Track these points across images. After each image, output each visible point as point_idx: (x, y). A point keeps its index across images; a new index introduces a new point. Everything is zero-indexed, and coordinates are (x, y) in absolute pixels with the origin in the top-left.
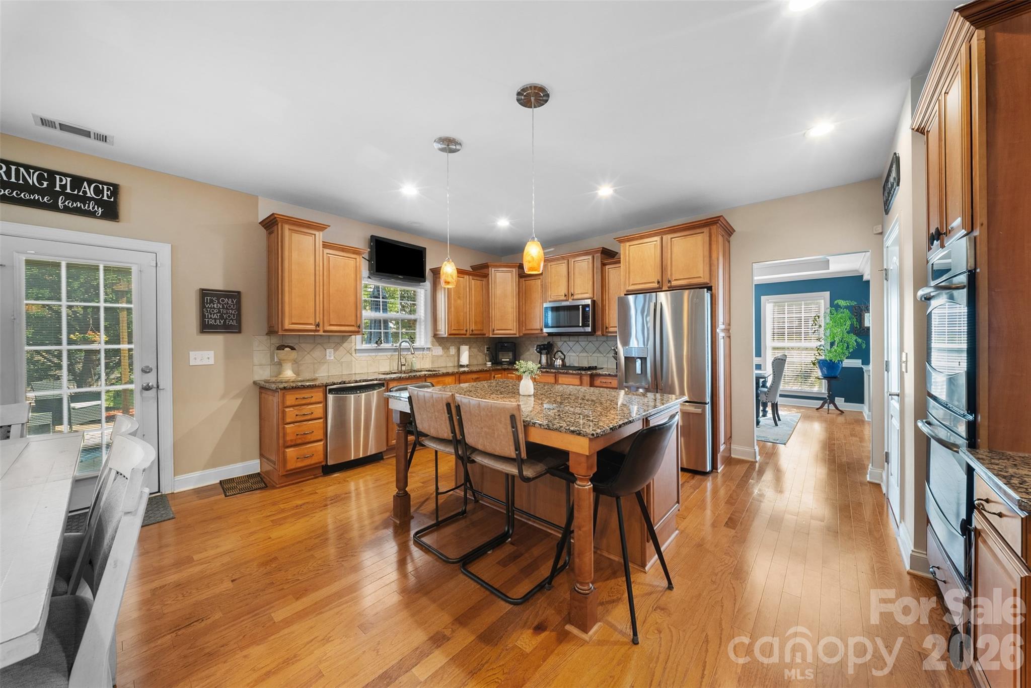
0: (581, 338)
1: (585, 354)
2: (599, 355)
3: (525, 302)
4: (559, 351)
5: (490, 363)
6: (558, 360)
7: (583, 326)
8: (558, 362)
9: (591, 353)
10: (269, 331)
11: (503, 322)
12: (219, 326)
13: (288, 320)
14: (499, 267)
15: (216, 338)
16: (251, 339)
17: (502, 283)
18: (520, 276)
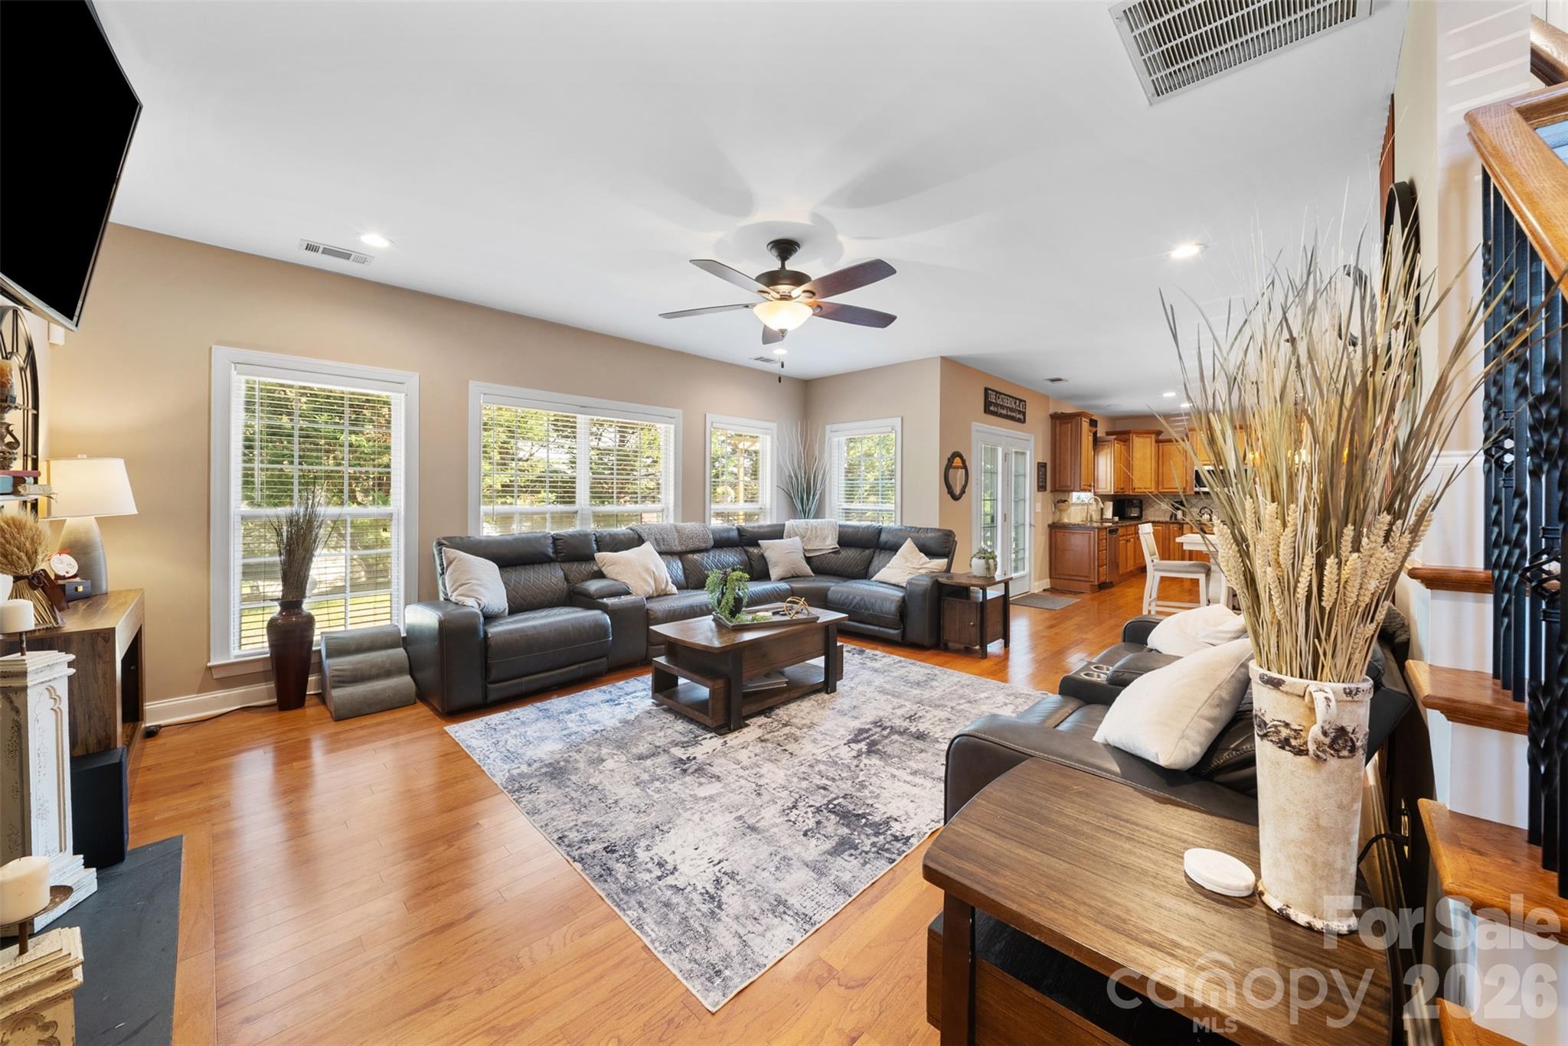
3: (1163, 464)
4: (1206, 507)
5: (1116, 517)
6: (1205, 514)
8: (1206, 517)
10: (1054, 490)
11: (1143, 481)
12: (1041, 487)
13: (1083, 483)
14: (1139, 433)
15: (1040, 494)
16: (1048, 494)
17: (1143, 448)
18: (1158, 441)
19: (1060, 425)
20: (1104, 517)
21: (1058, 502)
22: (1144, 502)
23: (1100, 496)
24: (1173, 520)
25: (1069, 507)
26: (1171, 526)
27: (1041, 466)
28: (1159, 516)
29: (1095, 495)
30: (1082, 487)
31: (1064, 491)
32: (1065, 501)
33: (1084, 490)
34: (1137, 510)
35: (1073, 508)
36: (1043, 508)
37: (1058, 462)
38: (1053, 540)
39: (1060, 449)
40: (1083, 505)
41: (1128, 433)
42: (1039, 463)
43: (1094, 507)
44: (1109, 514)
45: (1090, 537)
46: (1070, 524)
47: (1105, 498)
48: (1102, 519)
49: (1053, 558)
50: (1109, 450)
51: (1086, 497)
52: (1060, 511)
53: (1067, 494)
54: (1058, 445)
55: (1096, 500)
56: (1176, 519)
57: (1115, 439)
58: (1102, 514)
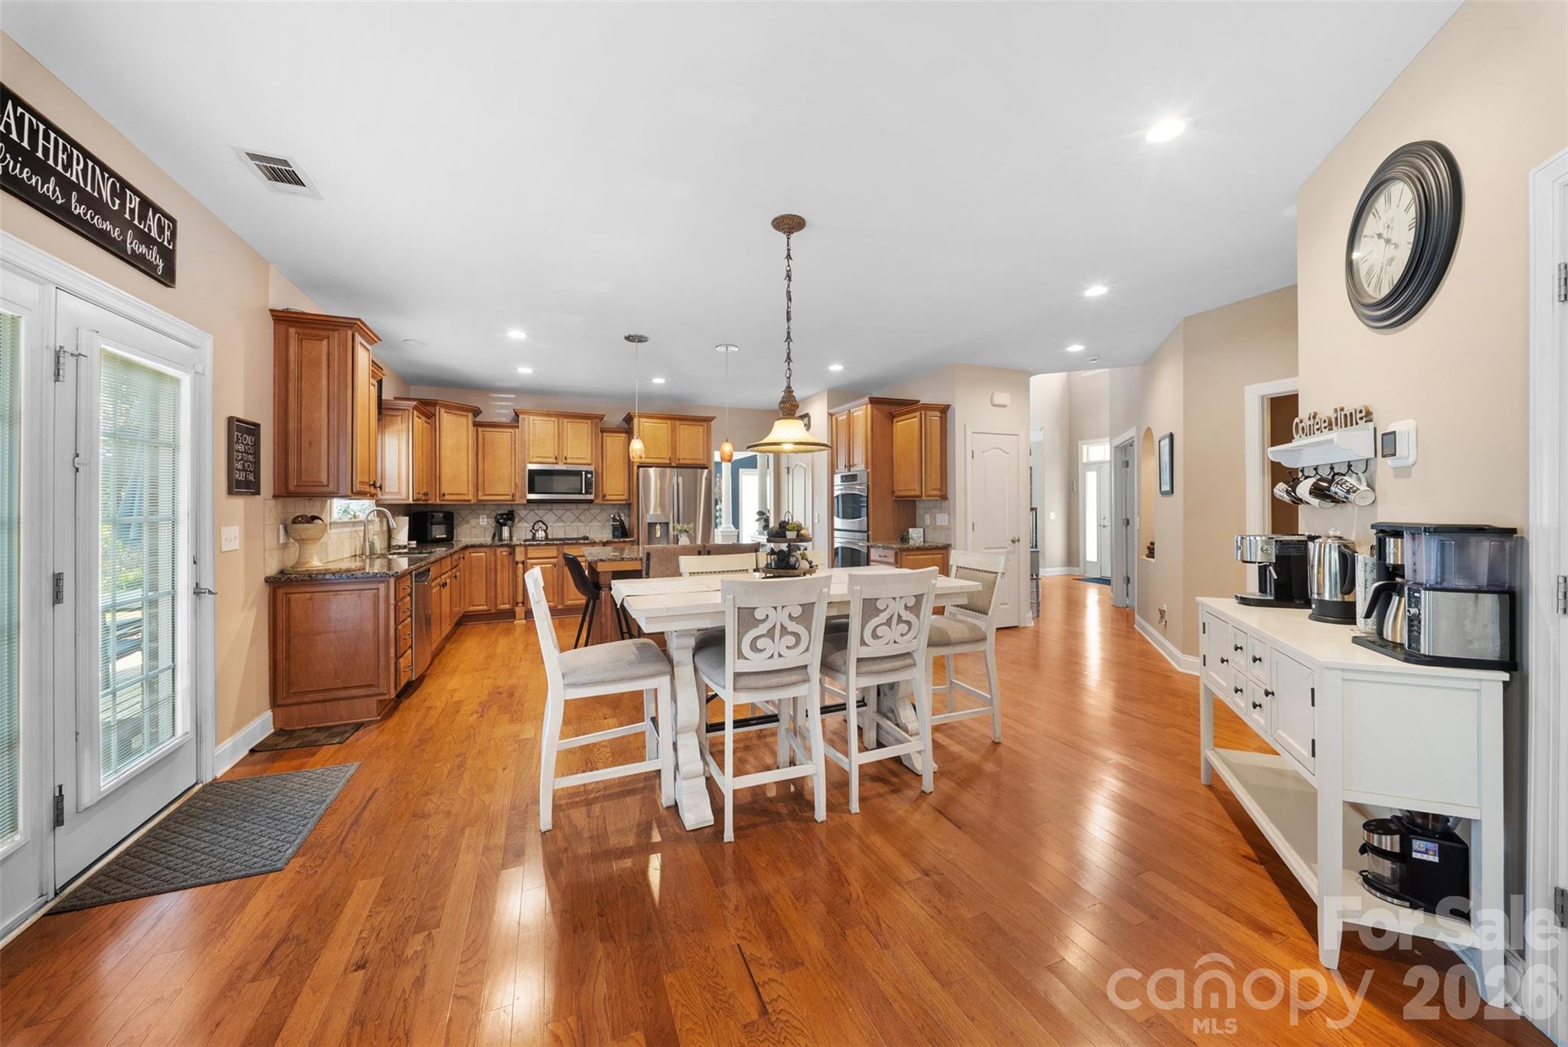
0: (555, 506)
1: (561, 524)
2: (578, 524)
3: (484, 459)
4: (540, 521)
5: (415, 542)
6: (540, 532)
7: (587, 493)
8: (541, 534)
9: (569, 522)
10: (283, 493)
11: (456, 484)
12: (242, 483)
13: (358, 478)
14: (451, 408)
15: (239, 503)
16: (264, 504)
17: (454, 430)
18: (476, 425)
19: (300, 341)
20: (394, 543)
21: (295, 521)
22: (456, 516)
23: (390, 507)
24: (497, 542)
25: (324, 530)
26: (499, 550)
27: (242, 431)
28: (477, 536)
29: (378, 505)
30: (358, 487)
31: (310, 496)
32: (314, 518)
33: (360, 494)
34: (442, 528)
35: (333, 532)
36: (248, 536)
37: (292, 425)
38: (282, 614)
39: (300, 397)
40: (354, 524)
41: (433, 403)
42: (231, 420)
43: (376, 527)
44: (402, 537)
45: (377, 597)
46: (327, 572)
47: (398, 509)
48: (389, 547)
49: (281, 655)
50: (404, 426)
51: (363, 507)
52: (301, 541)
53: (317, 503)
54: (292, 386)
55: (380, 514)
56: (501, 539)
57: (415, 408)
58: (390, 537)
